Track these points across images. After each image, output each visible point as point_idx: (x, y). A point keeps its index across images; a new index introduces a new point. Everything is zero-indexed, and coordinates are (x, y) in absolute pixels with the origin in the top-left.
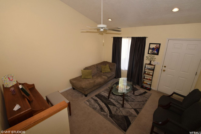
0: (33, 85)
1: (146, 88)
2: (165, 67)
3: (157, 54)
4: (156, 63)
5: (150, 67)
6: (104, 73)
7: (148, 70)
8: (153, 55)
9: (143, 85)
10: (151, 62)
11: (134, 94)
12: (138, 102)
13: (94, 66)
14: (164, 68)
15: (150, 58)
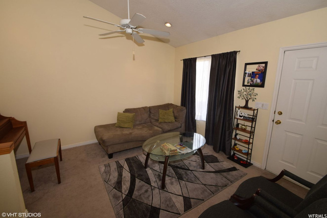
0: (25, 123)
1: (239, 161)
2: (280, 113)
3: (262, 86)
4: (260, 106)
5: (246, 113)
6: (161, 123)
7: (243, 120)
8: (251, 88)
9: (234, 154)
10: (247, 102)
11: (203, 167)
12: (203, 186)
13: (144, 108)
14: (278, 118)
15: (245, 93)
